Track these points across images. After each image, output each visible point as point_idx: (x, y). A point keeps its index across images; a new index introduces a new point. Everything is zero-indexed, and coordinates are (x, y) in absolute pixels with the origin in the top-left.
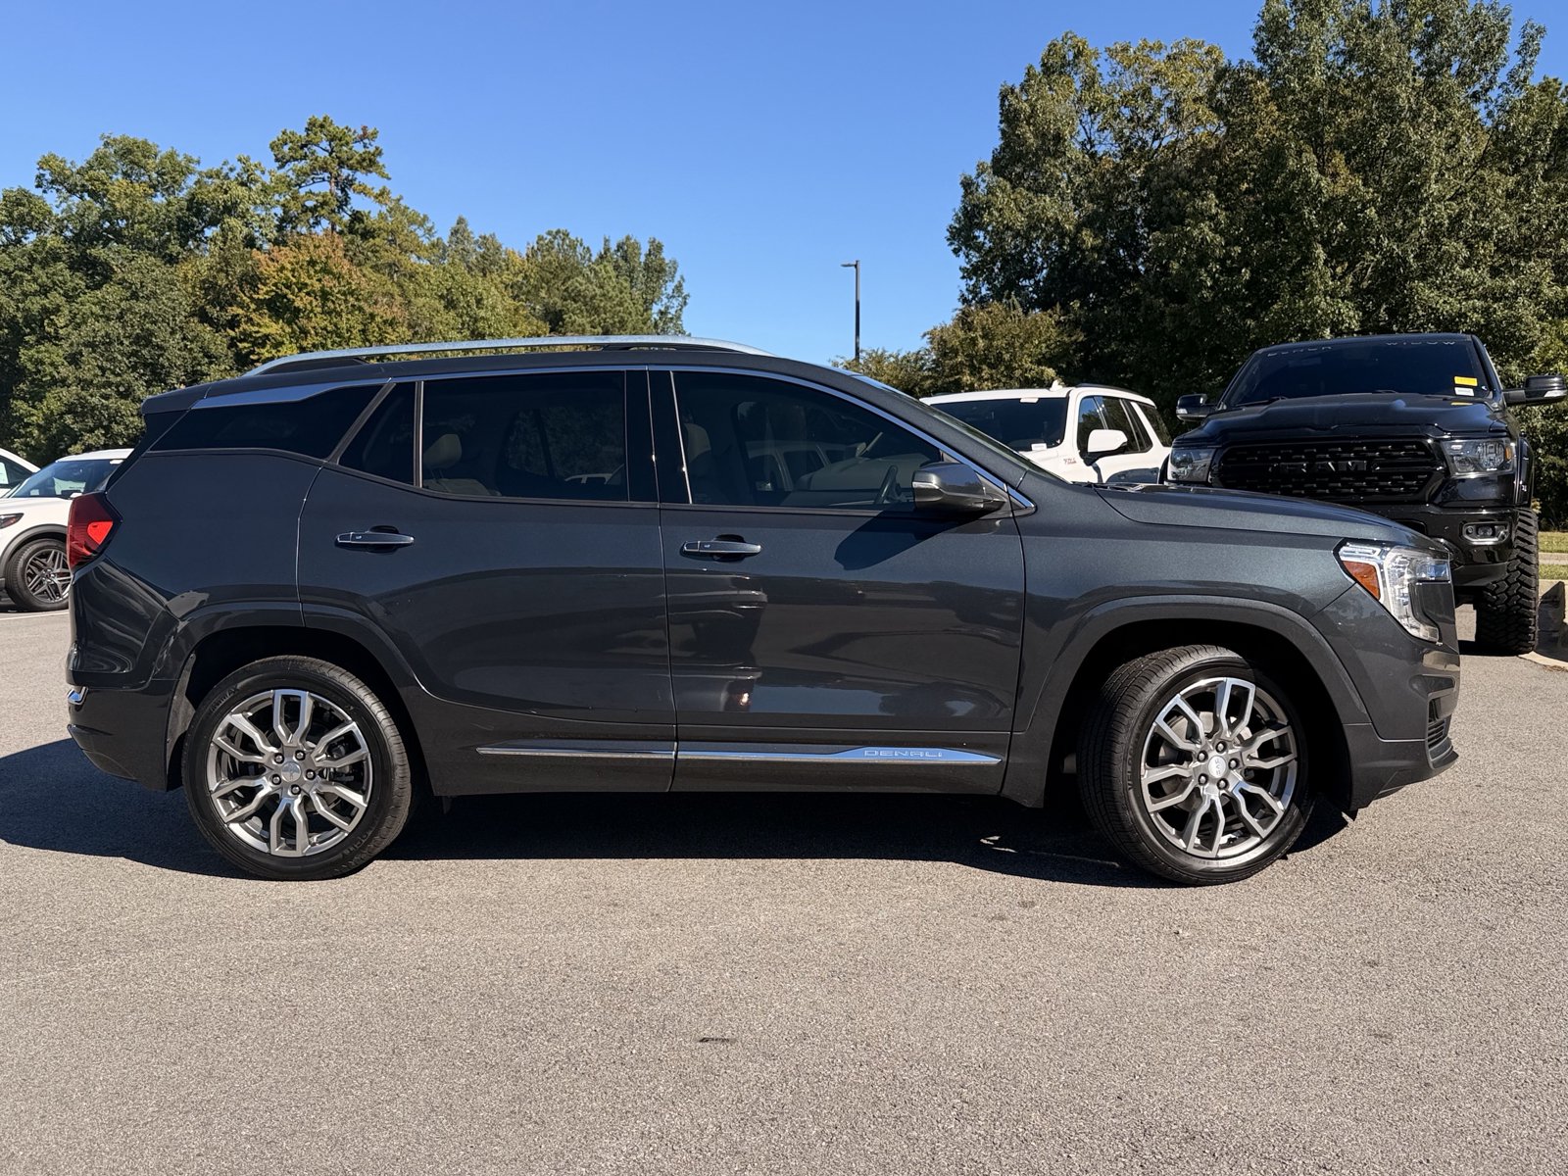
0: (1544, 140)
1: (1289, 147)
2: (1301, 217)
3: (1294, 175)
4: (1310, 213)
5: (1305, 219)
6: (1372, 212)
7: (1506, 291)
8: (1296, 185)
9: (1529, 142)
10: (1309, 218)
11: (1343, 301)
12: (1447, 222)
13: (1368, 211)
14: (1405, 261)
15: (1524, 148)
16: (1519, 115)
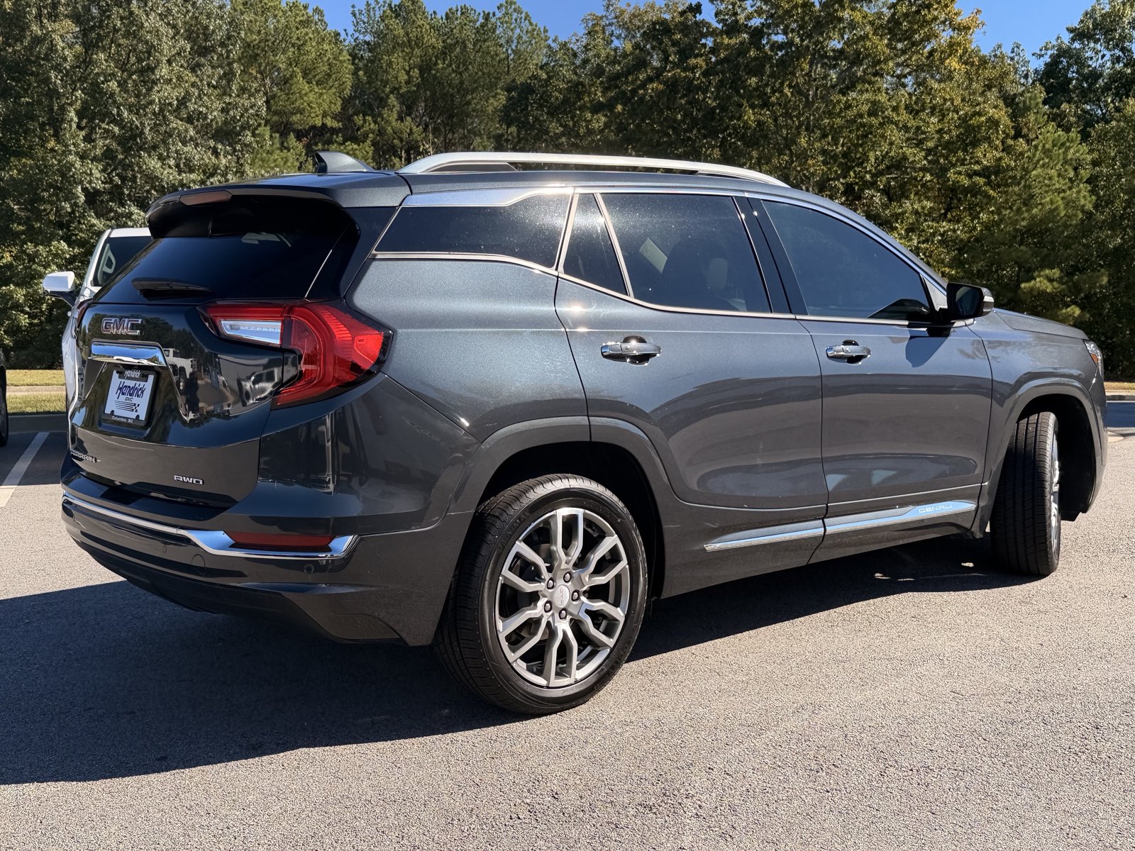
0: (234, 45)
1: (30, 13)
2: (47, 80)
3: (37, 40)
4: (56, 77)
5: (51, 83)
6: (113, 85)
7: (218, 168)
8: (42, 49)
9: (223, 45)
10: (55, 82)
11: (92, 163)
12: (175, 102)
13: (110, 84)
14: (142, 133)
15: (220, 49)
16: (215, 21)
